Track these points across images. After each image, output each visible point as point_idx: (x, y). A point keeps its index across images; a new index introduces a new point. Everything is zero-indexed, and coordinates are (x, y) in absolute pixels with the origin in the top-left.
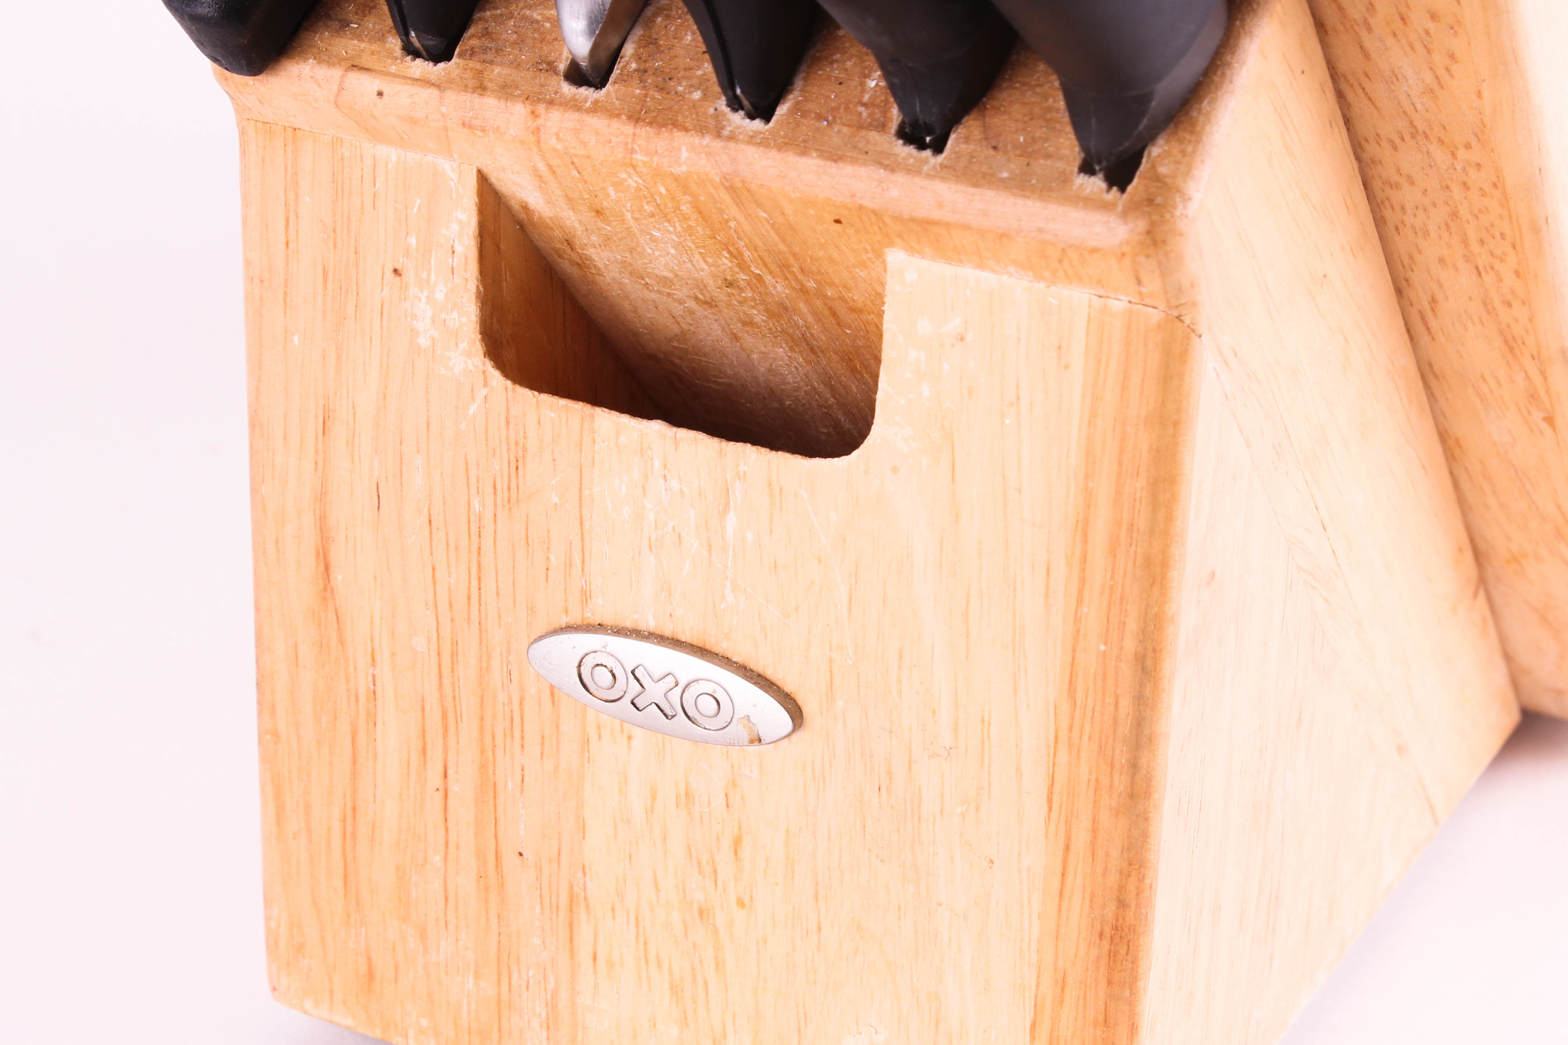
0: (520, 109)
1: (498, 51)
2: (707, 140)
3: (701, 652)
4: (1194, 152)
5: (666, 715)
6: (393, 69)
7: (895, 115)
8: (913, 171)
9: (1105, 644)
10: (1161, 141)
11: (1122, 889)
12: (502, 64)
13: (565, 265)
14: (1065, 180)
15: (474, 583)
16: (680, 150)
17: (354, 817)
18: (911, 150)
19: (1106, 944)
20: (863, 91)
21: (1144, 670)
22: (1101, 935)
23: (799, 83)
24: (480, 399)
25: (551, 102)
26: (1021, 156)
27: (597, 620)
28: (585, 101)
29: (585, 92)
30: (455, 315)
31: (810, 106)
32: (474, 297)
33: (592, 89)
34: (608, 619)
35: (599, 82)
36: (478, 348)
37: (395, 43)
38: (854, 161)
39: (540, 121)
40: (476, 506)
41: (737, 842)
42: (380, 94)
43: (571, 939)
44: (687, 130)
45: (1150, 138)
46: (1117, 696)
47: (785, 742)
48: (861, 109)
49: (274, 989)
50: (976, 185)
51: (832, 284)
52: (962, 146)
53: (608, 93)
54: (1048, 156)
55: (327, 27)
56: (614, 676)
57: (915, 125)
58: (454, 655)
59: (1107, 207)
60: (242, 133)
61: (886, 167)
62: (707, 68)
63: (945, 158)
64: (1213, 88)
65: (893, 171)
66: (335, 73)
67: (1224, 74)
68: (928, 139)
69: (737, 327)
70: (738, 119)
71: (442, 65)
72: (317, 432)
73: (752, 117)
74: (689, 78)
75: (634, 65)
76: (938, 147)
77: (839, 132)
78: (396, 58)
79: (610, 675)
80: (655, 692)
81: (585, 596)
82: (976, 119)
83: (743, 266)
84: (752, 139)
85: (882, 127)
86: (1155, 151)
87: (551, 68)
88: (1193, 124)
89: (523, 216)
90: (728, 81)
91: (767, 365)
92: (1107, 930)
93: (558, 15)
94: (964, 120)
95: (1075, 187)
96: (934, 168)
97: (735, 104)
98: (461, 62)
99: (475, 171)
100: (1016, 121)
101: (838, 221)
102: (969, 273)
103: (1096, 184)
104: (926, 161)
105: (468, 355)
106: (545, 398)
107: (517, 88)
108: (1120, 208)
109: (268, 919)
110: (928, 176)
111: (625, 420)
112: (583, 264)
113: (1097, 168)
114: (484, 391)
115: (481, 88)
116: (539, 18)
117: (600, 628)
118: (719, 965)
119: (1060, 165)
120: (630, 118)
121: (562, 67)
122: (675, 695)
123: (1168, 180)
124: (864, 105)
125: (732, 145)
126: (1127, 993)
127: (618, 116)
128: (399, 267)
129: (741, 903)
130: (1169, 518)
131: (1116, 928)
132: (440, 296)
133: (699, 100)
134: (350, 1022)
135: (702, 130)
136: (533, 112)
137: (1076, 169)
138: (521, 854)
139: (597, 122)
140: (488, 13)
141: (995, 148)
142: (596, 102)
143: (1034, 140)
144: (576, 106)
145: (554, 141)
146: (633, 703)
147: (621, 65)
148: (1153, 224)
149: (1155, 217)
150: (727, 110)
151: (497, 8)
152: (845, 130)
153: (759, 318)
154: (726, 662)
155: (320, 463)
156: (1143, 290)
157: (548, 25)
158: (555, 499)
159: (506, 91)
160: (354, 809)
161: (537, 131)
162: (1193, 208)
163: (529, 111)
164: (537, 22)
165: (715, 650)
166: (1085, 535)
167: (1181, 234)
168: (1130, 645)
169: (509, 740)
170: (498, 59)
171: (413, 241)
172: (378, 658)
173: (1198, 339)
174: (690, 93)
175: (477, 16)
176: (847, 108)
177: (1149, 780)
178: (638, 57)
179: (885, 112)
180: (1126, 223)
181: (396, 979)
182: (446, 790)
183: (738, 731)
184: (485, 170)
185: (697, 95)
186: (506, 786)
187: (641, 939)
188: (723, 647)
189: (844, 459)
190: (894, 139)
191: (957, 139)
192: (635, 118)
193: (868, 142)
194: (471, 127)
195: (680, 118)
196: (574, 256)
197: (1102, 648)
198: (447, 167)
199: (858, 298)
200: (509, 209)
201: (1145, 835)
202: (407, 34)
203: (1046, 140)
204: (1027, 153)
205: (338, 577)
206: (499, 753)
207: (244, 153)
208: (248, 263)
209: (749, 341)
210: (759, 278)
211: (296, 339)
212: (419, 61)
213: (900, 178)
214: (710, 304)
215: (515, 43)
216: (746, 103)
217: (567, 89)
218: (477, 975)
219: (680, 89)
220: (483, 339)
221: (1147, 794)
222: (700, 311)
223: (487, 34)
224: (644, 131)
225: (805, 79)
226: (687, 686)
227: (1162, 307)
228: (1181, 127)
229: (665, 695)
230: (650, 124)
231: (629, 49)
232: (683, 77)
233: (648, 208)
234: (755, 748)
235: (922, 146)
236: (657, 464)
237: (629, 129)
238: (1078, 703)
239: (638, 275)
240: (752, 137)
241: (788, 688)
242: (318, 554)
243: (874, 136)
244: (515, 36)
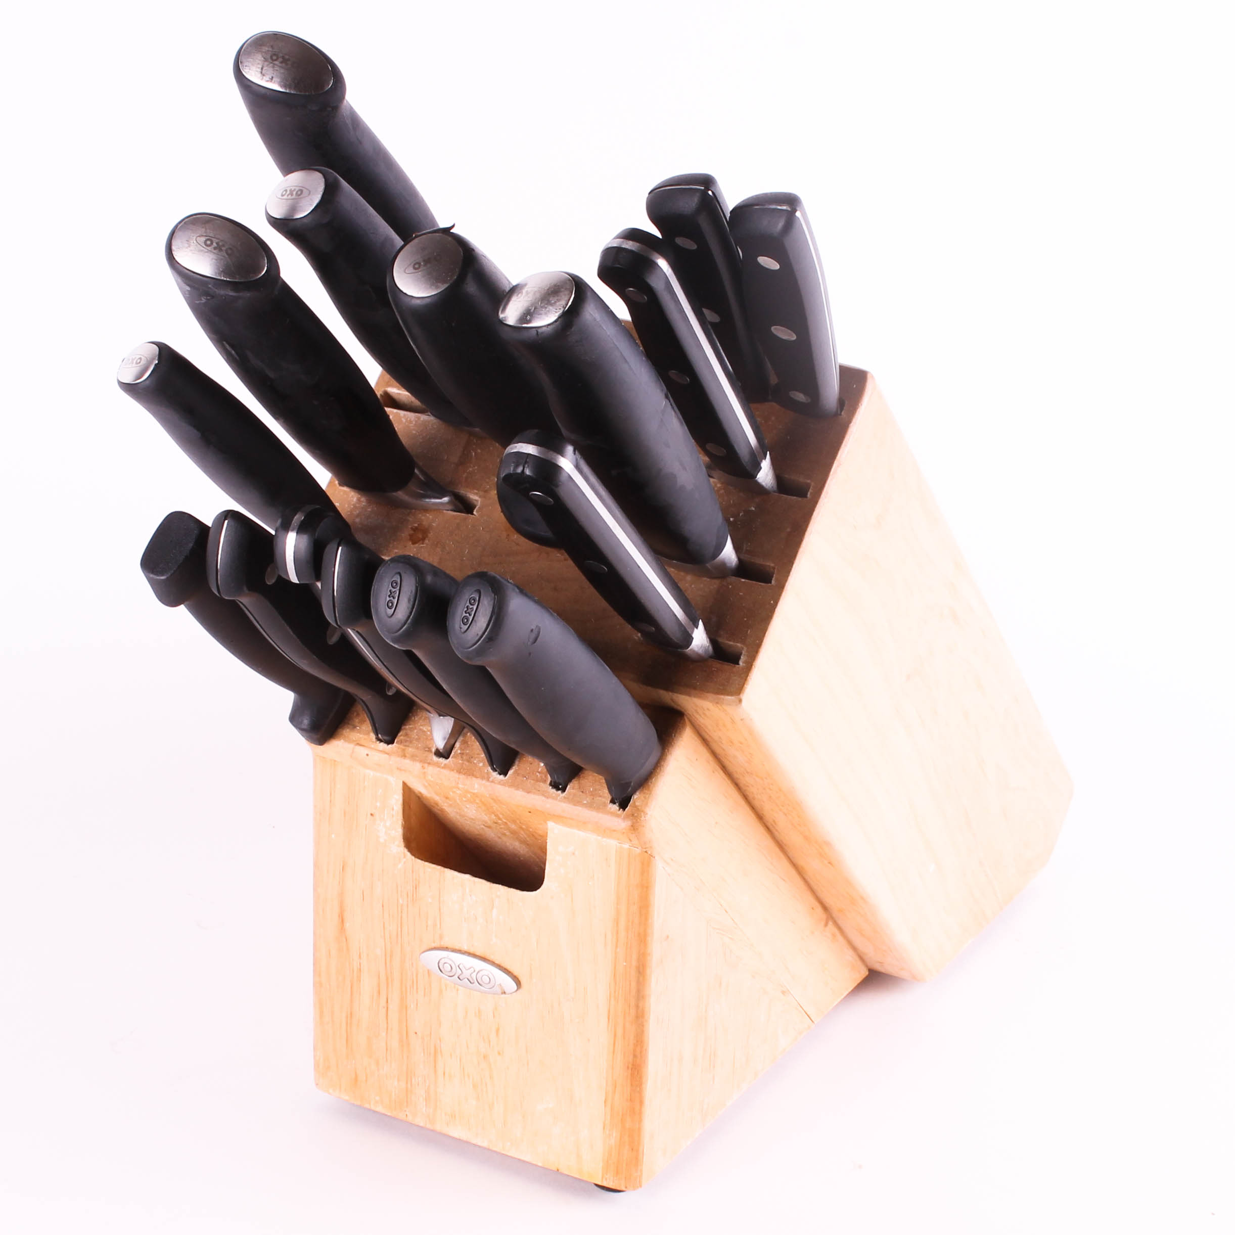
0: (418, 765)
1: (411, 742)
2: (484, 782)
3: (484, 959)
4: (649, 797)
5: (471, 982)
6: (373, 746)
7: (549, 779)
8: (555, 798)
9: (626, 962)
10: (637, 793)
11: (634, 1051)
12: (412, 747)
13: (435, 810)
14: (605, 805)
15: (399, 929)
16: (474, 784)
17: (351, 1017)
18: (554, 790)
19: (630, 1071)
20: (539, 767)
21: (639, 972)
22: (628, 1067)
23: (517, 762)
24: (402, 863)
25: (429, 764)
26: (591, 795)
27: (445, 946)
28: (442, 764)
29: (442, 760)
30: (393, 832)
31: (519, 772)
32: (401, 826)
33: (444, 759)
34: (450, 946)
35: (447, 757)
36: (402, 844)
37: (373, 736)
38: (534, 793)
39: (425, 770)
40: (401, 901)
41: (498, 1030)
42: (367, 755)
43: (435, 1067)
44: (477, 778)
45: (634, 792)
46: (630, 981)
47: (514, 994)
48: (538, 774)
49: (317, 1084)
50: (575, 805)
51: (531, 828)
52: (572, 790)
53: (450, 761)
54: (600, 796)
55: (348, 728)
56: (451, 967)
57: (555, 782)
58: (391, 956)
59: (618, 816)
60: (315, 760)
61: (545, 796)
62: (483, 755)
63: (566, 794)
64: (656, 774)
65: (547, 798)
66: (351, 746)
67: (660, 769)
68: (560, 787)
69: (500, 835)
70: (495, 775)
71: (390, 746)
72: (340, 870)
73: (500, 774)
74: (478, 758)
75: (459, 751)
76: (564, 790)
77: (530, 782)
78: (373, 742)
79: (450, 967)
80: (467, 973)
81: (441, 937)
82: (576, 781)
83: (500, 819)
84: (500, 783)
85: (545, 781)
86: (635, 797)
87: (430, 751)
88: (649, 786)
89: (419, 795)
90: (492, 763)
91: (513, 847)
92: (630, 1066)
93: (431, 729)
94: (573, 781)
95: (608, 808)
96: (562, 798)
97: (494, 770)
98: (397, 745)
99: (402, 782)
100: (590, 782)
101: (530, 812)
102: (576, 831)
103: (615, 807)
104: (559, 795)
105: (398, 846)
106: (427, 864)
107: (417, 757)
108: (622, 817)
109: (315, 1056)
110: (559, 801)
111: (456, 873)
112: (442, 810)
113: (616, 801)
114: (404, 860)
115: (404, 756)
116: (426, 730)
117: (446, 949)
118: (491, 1077)
119: (603, 800)
120: (457, 771)
121: (434, 750)
122: (474, 975)
123: (639, 808)
124: (539, 772)
125: (492, 784)
126: (638, 1089)
127: (453, 770)
128: (373, 813)
129: (499, 1053)
130: (646, 919)
131: (633, 1065)
132: (388, 824)
133: (482, 766)
134: (347, 1098)
135: (483, 778)
136: (423, 766)
137: (609, 802)
138: (416, 1033)
139: (446, 772)
140: (407, 727)
141: (582, 792)
142: (445, 765)
143: (596, 790)
144: (438, 765)
145: (430, 777)
146: (459, 978)
147: (455, 751)
148: (633, 823)
149: (635, 821)
150: (491, 771)
151: (410, 725)
152: (532, 781)
153: (508, 833)
154: (493, 963)
155: (341, 882)
156: (632, 843)
157: (429, 733)
158: (430, 900)
159: (413, 757)
160: (351, 1014)
161: (424, 773)
162: (648, 817)
163: (421, 765)
164: (425, 731)
165: (489, 959)
166: (617, 923)
167: (643, 826)
168: (634, 963)
169: (412, 989)
170: (411, 745)
171: (378, 804)
172: (362, 956)
173: (653, 859)
174: (479, 763)
175: (403, 728)
176: (533, 773)
177: (643, 1012)
178: (460, 748)
179: (546, 776)
180: (624, 822)
181: (366, 1081)
182: (387, 1008)
183: (497, 989)
184: (406, 782)
185: (481, 765)
186: (410, 1006)
187: (462, 1067)
188: (492, 958)
189: (534, 892)
190: (548, 786)
191: (570, 788)
192: (459, 772)
193: (539, 786)
194: (400, 770)
195: (475, 773)
196: (438, 808)
197: (625, 964)
198: (391, 779)
199: (540, 832)
200: (414, 793)
201: (643, 1032)
202: (378, 735)
203: (600, 790)
204: (593, 794)
205: (347, 925)
206: (408, 993)
207: (315, 767)
208: (315, 806)
209: (504, 839)
210: (506, 823)
211: (333, 836)
212: (382, 743)
213: (550, 800)
214: (489, 827)
215: (417, 739)
216: (498, 770)
217: (435, 758)
218: (399, 1080)
219: (475, 762)
220: (404, 841)
221: (643, 1016)
222: (486, 829)
223: (406, 735)
224: (462, 777)
225: (519, 761)
226: (478, 972)
227: (640, 848)
228: (644, 788)
229: (470, 975)
230: (464, 774)
231: (457, 745)
232: (476, 758)
233: (464, 799)
234: (504, 996)
235: (558, 789)
236: (467, 890)
237: (457, 775)
238: (617, 983)
239: (463, 816)
240: (500, 782)
241: (516, 973)
242: (339, 916)
243: (542, 784)
244: (417, 737)
